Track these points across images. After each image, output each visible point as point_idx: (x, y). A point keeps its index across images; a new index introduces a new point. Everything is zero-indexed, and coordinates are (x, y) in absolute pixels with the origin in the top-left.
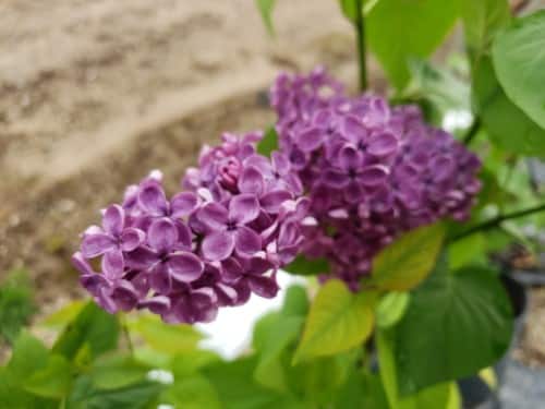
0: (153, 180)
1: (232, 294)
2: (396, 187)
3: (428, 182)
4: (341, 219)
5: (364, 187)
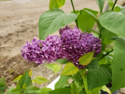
1: (47, 57)
2: (81, 43)
3: (88, 42)
4: (71, 49)
5: (74, 41)
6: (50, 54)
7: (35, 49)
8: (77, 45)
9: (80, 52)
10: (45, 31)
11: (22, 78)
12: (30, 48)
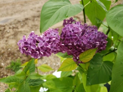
0: (32, 32)
3: (90, 39)
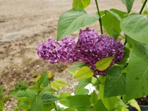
0: (50, 38)
1: (59, 57)
2: (98, 46)
3: (106, 46)
4: (86, 52)
5: (89, 44)
6: (62, 55)
7: (48, 48)
8: (93, 48)
9: (97, 56)
10: (63, 31)
11: (41, 78)
12: (44, 47)
